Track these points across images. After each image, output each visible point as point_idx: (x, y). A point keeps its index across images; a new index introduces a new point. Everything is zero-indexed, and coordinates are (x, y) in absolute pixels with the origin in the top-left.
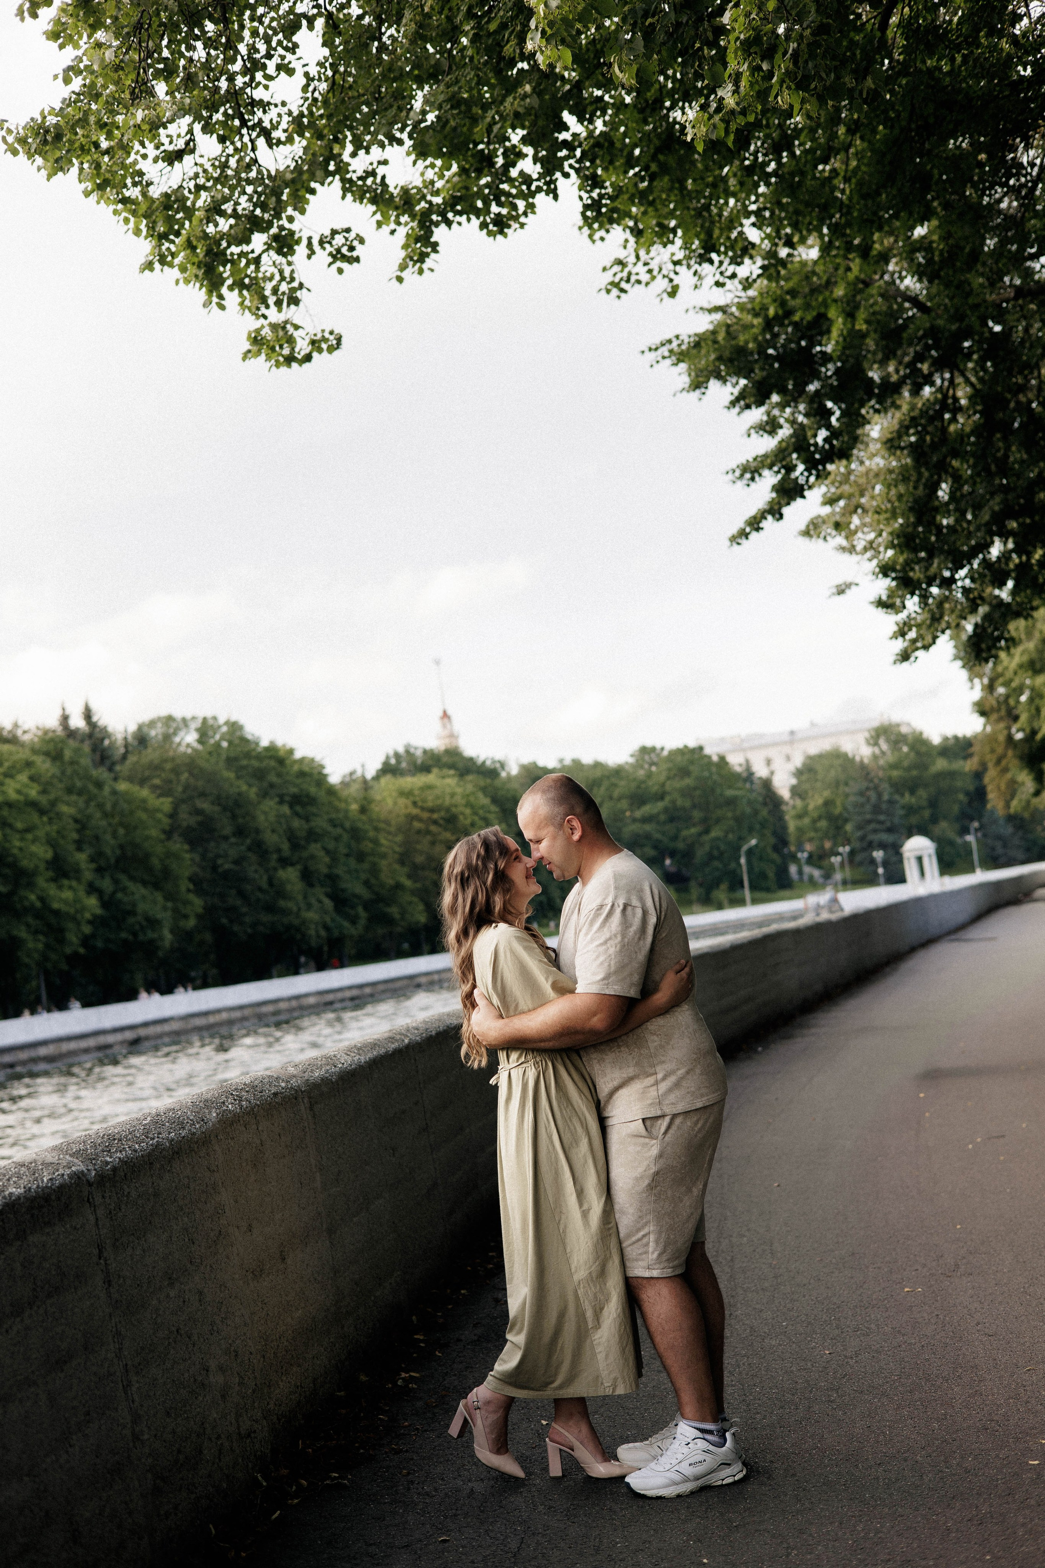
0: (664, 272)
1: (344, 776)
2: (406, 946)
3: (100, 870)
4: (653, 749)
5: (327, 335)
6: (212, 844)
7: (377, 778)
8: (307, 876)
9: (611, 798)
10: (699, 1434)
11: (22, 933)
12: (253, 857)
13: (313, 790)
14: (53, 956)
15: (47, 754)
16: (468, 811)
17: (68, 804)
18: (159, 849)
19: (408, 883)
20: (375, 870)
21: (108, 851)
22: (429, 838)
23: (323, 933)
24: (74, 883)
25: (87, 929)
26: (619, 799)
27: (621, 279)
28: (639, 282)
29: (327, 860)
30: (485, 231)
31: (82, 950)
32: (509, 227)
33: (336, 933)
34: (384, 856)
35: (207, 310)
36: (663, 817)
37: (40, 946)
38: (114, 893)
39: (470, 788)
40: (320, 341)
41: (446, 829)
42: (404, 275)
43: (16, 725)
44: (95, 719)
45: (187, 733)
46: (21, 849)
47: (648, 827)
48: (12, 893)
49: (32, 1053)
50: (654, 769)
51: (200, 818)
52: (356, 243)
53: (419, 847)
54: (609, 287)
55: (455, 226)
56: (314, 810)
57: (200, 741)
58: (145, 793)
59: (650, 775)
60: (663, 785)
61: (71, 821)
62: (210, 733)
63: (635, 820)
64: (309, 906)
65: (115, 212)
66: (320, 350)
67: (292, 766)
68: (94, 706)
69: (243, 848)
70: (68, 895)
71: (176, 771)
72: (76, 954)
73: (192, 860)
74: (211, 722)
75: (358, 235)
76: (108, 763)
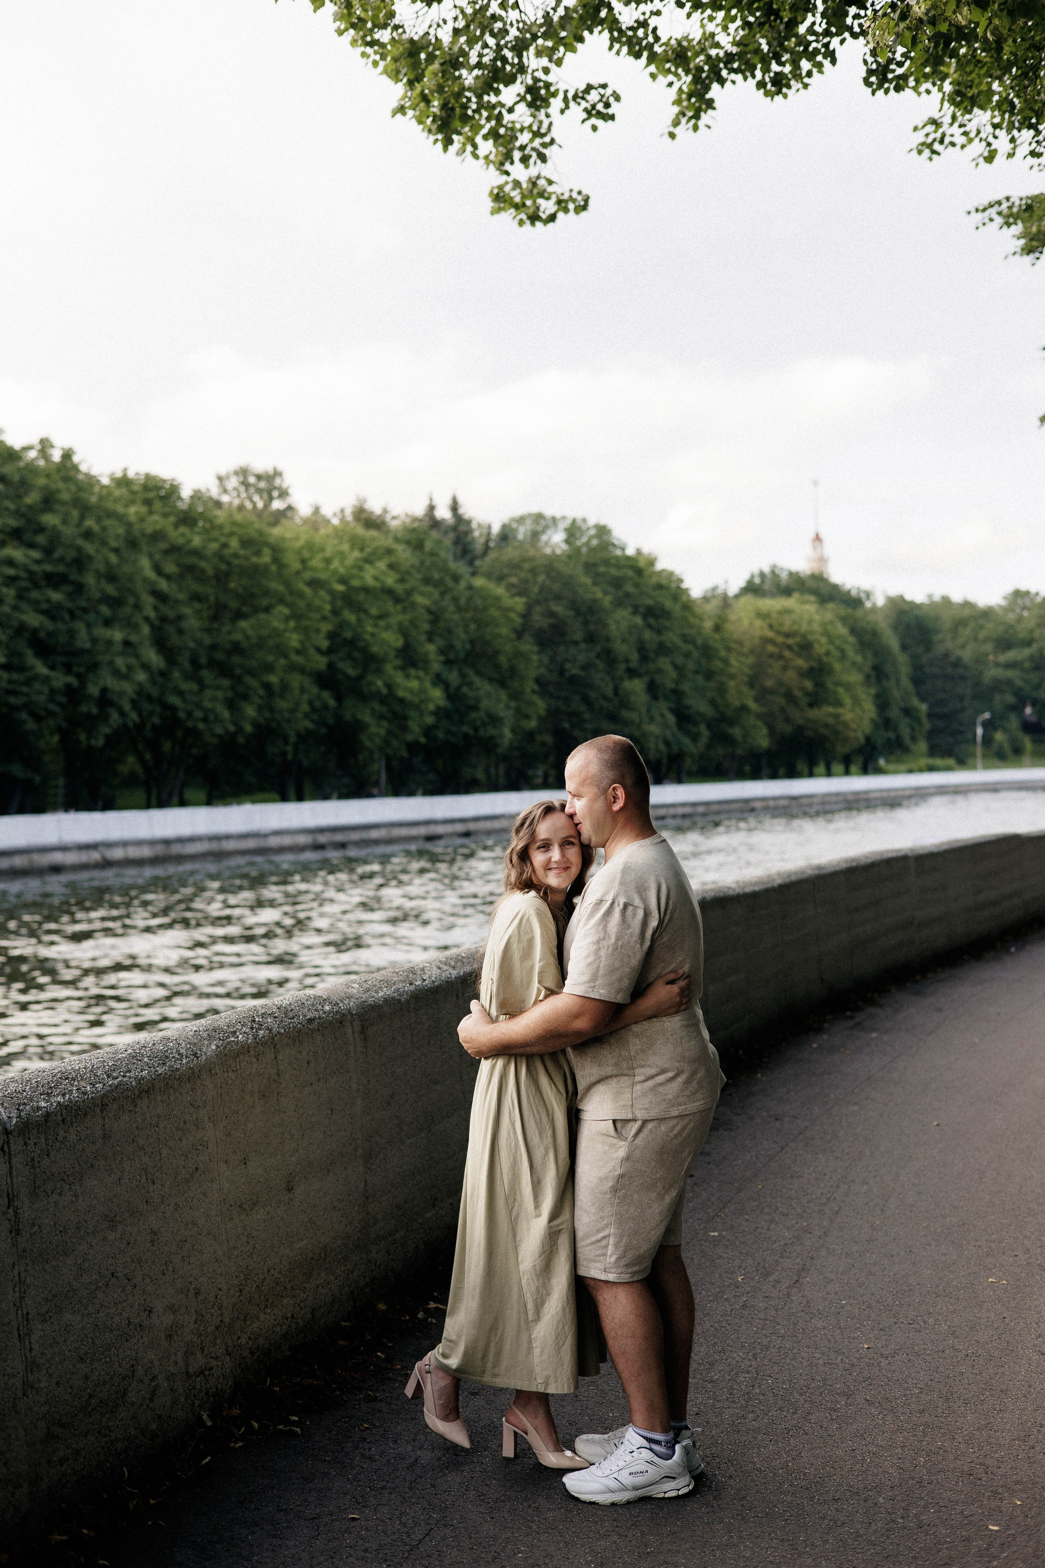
0: (983, 135)
1: (706, 591)
2: (747, 768)
3: (448, 663)
4: (1027, 593)
5: (575, 195)
6: (562, 648)
7: (737, 597)
8: (653, 689)
9: (976, 639)
10: (645, 1443)
11: (366, 716)
12: (601, 665)
13: (668, 604)
14: (395, 743)
15: (408, 543)
16: (824, 640)
17: (422, 594)
18: (508, 648)
19: (752, 705)
20: (722, 689)
21: (458, 644)
22: (781, 663)
23: (662, 747)
24: (421, 674)
25: (430, 720)
26: (986, 640)
27: (934, 140)
28: (953, 144)
29: (674, 674)
30: (762, 91)
31: (422, 740)
32: (789, 87)
33: (675, 749)
34: (732, 677)
35: (460, 159)
36: (1027, 665)
37: (383, 732)
38: (460, 686)
39: (829, 616)
40: (566, 201)
41: (799, 656)
42: (677, 131)
43: (385, 511)
44: (461, 511)
45: (556, 531)
46: (373, 635)
47: (1011, 674)
48: (360, 677)
49: (364, 835)
50: (1026, 614)
51: (551, 621)
52: (612, 100)
53: (770, 671)
54: (920, 147)
55: (728, 84)
56: (667, 624)
57: (567, 541)
58: (500, 591)
59: (1020, 619)
60: (1032, 631)
61: (423, 611)
62: (578, 535)
63: (997, 665)
64: (652, 719)
65: (364, 55)
66: (566, 210)
67: (650, 577)
68: (461, 500)
69: (592, 655)
70: (414, 684)
71: (534, 571)
72: (417, 743)
73: (540, 661)
74: (579, 522)
75: (614, 92)
76: (468, 557)
